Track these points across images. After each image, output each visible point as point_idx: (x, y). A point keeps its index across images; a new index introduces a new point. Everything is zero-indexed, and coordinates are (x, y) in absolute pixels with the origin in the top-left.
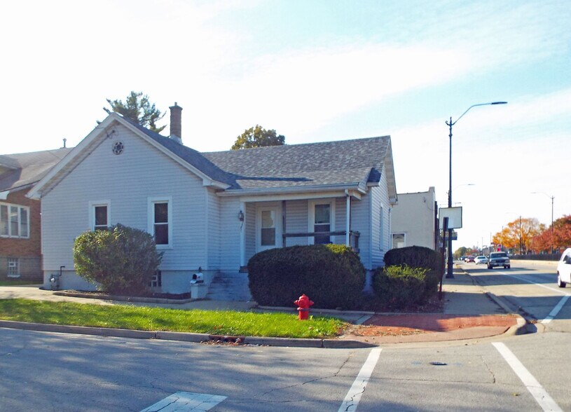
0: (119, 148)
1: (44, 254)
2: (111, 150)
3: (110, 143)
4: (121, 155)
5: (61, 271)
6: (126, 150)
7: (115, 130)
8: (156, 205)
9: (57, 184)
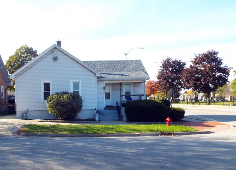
0: (55, 59)
1: (17, 104)
2: (52, 59)
3: (51, 56)
4: (57, 62)
5: (28, 111)
6: (59, 60)
7: (54, 51)
8: (73, 83)
9: (24, 73)
